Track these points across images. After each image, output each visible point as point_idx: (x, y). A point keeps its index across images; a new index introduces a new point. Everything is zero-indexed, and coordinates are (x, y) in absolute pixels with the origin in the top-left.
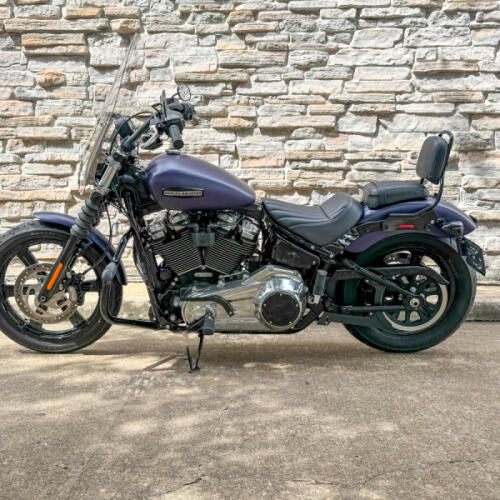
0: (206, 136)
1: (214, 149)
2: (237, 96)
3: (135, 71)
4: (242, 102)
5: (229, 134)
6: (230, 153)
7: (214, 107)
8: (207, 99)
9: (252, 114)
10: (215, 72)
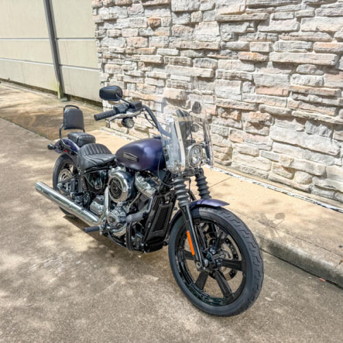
0: (235, 66)
1: (238, 77)
2: (258, 33)
3: (194, 13)
4: (261, 38)
5: (250, 65)
6: (249, 81)
7: (241, 42)
8: (237, 36)
9: (266, 49)
10: (244, 12)
